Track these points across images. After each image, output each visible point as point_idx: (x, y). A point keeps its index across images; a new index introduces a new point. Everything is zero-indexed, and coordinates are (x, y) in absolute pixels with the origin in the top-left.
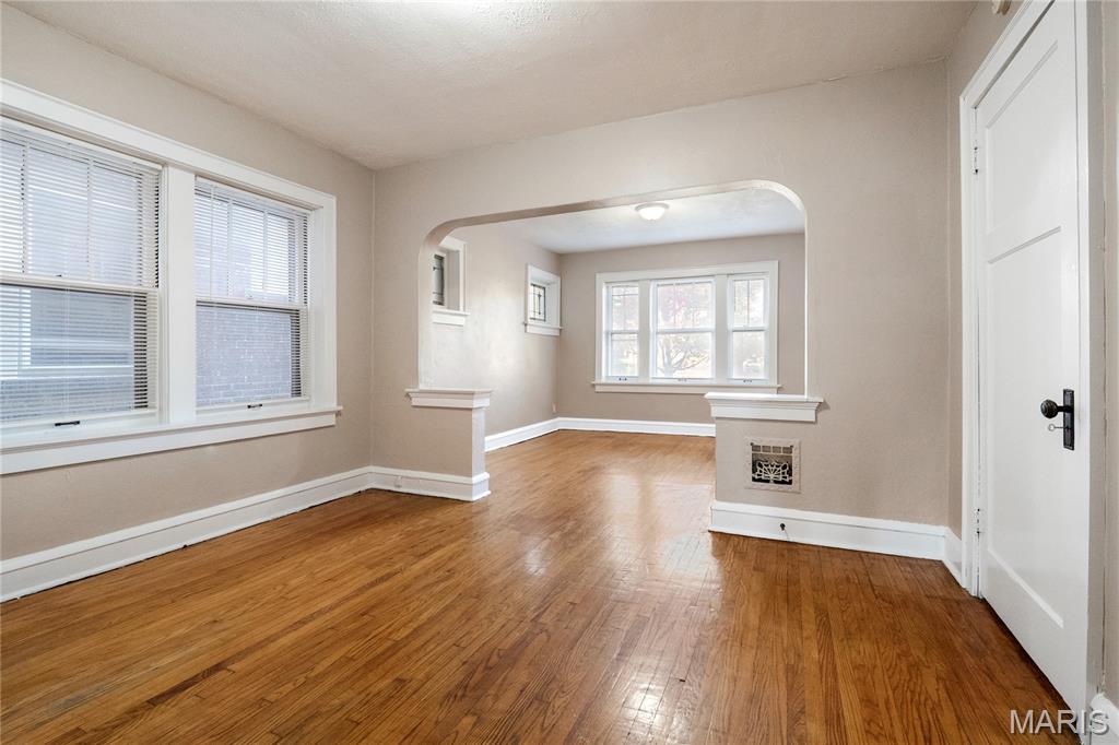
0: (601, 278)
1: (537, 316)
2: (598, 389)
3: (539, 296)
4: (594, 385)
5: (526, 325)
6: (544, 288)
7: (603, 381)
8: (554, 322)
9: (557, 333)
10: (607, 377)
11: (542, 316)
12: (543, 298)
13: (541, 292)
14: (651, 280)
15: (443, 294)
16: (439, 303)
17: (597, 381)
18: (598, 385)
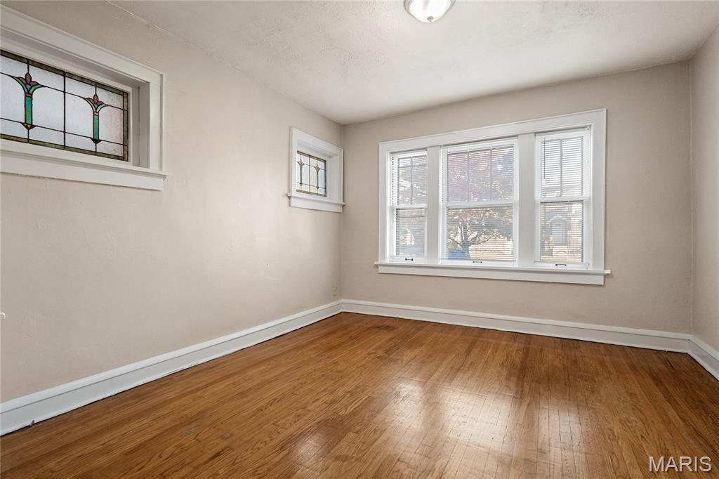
0: (385, 148)
1: (314, 190)
2: (381, 270)
3: (318, 169)
4: (377, 266)
5: (289, 197)
6: (325, 161)
7: (388, 261)
8: (335, 196)
9: (339, 209)
10: (392, 257)
11: (322, 191)
12: (324, 171)
13: (321, 165)
14: (440, 146)
15: (127, 146)
16: (117, 158)
17: (380, 262)
18: (381, 265)
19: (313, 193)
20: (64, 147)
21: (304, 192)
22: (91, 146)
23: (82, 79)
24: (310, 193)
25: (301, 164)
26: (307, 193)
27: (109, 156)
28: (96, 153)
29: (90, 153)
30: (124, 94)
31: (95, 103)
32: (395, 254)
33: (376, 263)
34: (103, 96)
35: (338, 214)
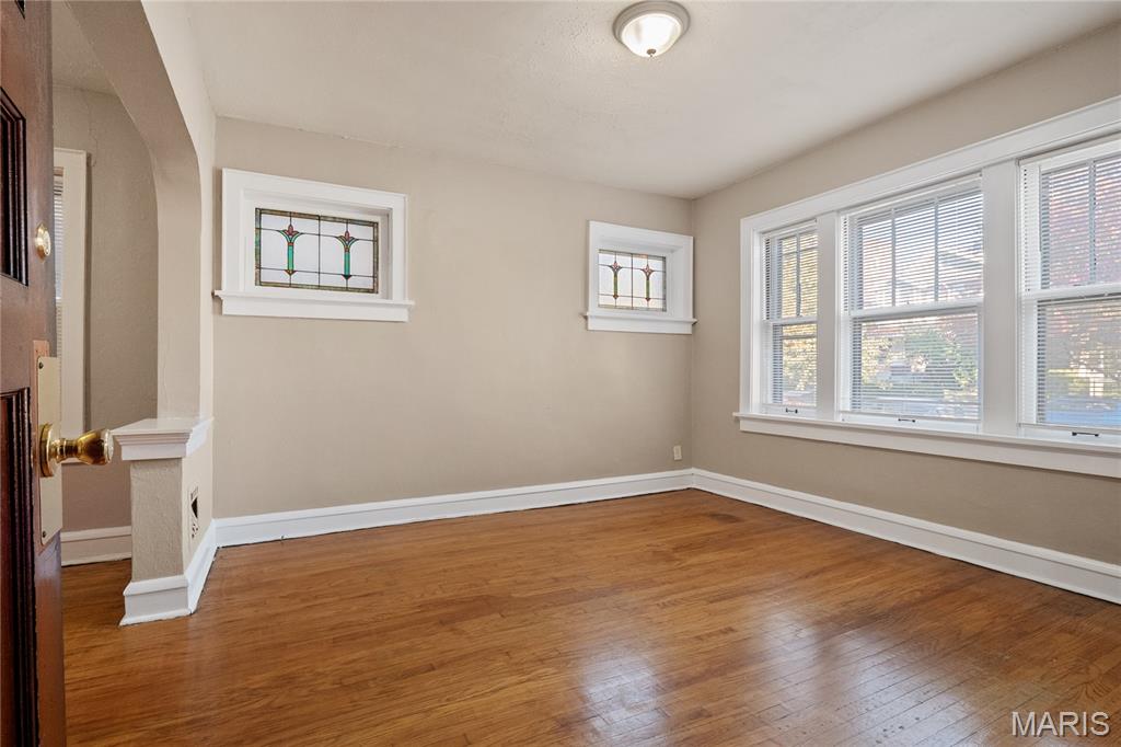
0: (748, 226)
1: (640, 303)
2: (744, 426)
3: (648, 272)
4: (737, 420)
5: (588, 318)
6: (664, 259)
7: (755, 411)
8: (680, 310)
9: (687, 330)
10: (764, 405)
11: (656, 304)
12: (661, 274)
13: (656, 265)
14: (838, 211)
15: (377, 277)
16: (368, 291)
17: (742, 413)
18: (744, 418)
19: (637, 309)
20: (319, 287)
21: (621, 308)
22: (342, 282)
23: (334, 219)
24: (632, 308)
25: (616, 269)
26: (628, 308)
27: (359, 290)
28: (347, 289)
29: (342, 289)
30: (374, 225)
31: (347, 240)
32: (770, 401)
33: (735, 414)
34: (354, 231)
35: (684, 338)
